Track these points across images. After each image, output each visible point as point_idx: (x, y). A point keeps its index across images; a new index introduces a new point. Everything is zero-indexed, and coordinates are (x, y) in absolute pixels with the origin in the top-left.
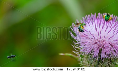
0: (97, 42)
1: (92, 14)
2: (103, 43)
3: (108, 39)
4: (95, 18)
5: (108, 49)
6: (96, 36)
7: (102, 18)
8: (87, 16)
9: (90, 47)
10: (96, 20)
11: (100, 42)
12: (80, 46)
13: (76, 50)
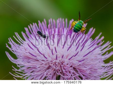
0: (51, 65)
1: (39, 21)
2: (61, 66)
3: (69, 59)
5: (70, 75)
8: (32, 25)
9: (41, 74)
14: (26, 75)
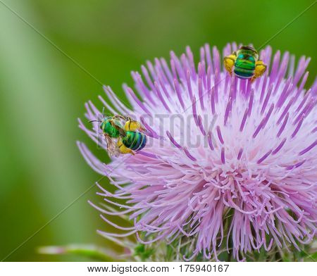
0: (207, 179)
1: (172, 53)
2: (235, 181)
3: (260, 162)
4: (189, 71)
5: (262, 206)
6: (202, 154)
7: (221, 70)
9: (180, 205)
10: (194, 79)
11: (224, 179)
12: (130, 205)
13: (116, 226)
14: (136, 207)
